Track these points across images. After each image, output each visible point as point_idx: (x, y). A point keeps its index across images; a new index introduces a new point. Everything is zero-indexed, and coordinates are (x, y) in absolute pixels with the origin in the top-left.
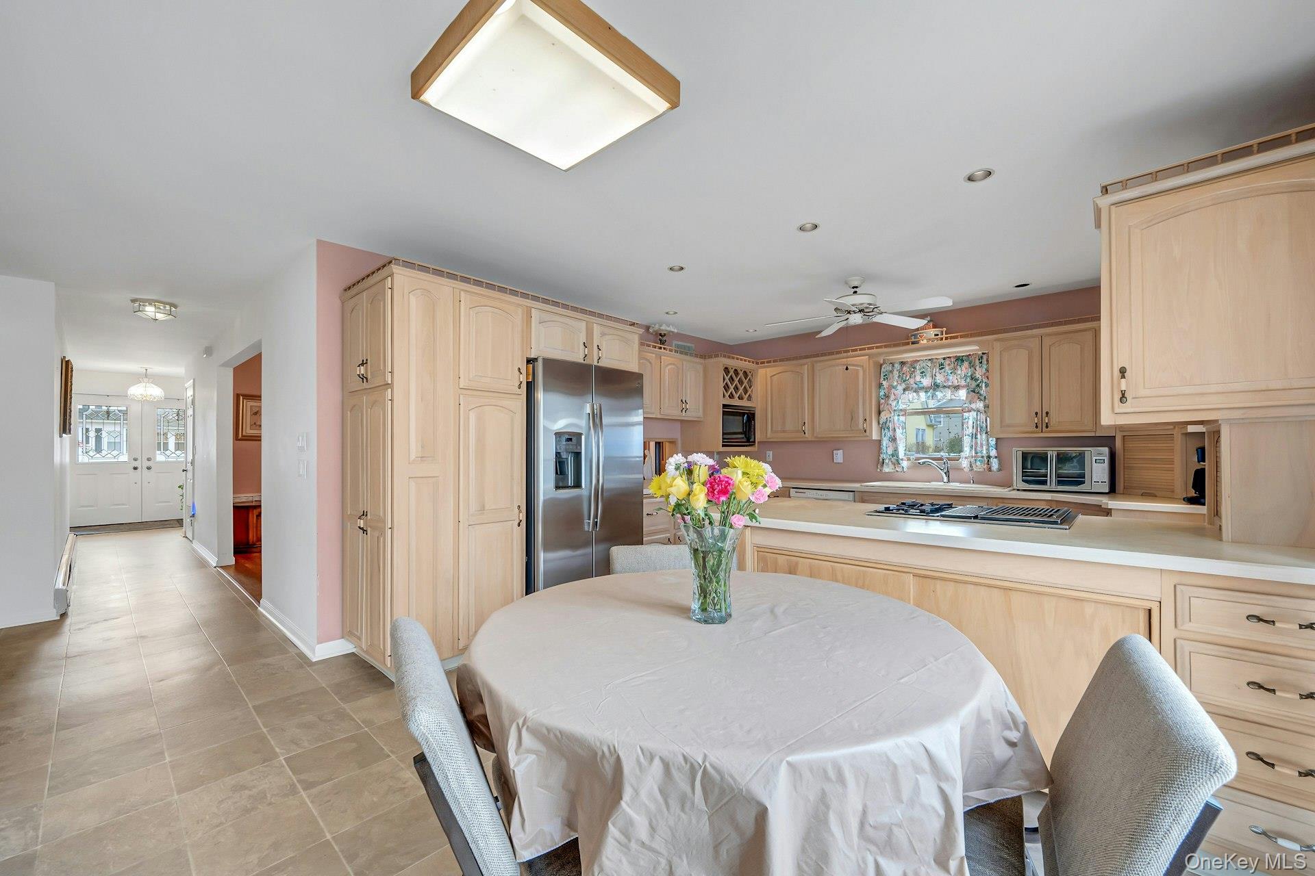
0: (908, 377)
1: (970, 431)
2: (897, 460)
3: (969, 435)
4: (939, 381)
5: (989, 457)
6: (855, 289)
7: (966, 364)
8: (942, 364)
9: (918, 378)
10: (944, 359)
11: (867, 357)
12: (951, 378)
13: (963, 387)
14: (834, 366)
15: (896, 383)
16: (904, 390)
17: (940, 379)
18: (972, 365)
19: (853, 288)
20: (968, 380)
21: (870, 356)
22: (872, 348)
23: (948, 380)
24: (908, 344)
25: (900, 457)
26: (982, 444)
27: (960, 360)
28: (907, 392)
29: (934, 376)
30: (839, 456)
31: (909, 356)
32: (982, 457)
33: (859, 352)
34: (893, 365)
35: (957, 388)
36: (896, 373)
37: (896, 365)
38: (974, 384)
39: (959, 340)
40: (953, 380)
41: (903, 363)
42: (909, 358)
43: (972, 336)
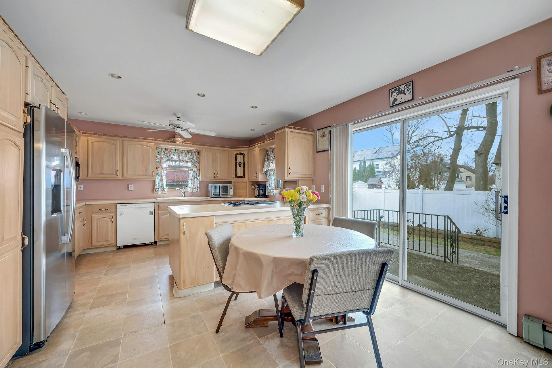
0: (168, 155)
1: (191, 178)
2: (163, 189)
3: (190, 180)
4: (181, 159)
5: (197, 187)
6: (178, 118)
7: (190, 154)
8: (182, 152)
9: (172, 156)
10: (183, 150)
11: (154, 144)
12: (184, 158)
13: (189, 162)
14: (136, 144)
15: (162, 157)
16: (167, 160)
17: (181, 158)
18: (192, 155)
19: (178, 117)
20: (191, 160)
21: (156, 144)
22: (156, 140)
23: (183, 158)
24: (168, 142)
25: (164, 187)
26: (195, 183)
27: (188, 152)
28: (169, 161)
29: (179, 156)
30: (132, 187)
31: (169, 146)
32: (195, 187)
33: (149, 140)
34: (162, 149)
35: (187, 162)
36: (163, 153)
37: (163, 149)
38: (194, 162)
39: (191, 145)
40: (186, 159)
41: (166, 149)
42: (169, 147)
43: (196, 144)
